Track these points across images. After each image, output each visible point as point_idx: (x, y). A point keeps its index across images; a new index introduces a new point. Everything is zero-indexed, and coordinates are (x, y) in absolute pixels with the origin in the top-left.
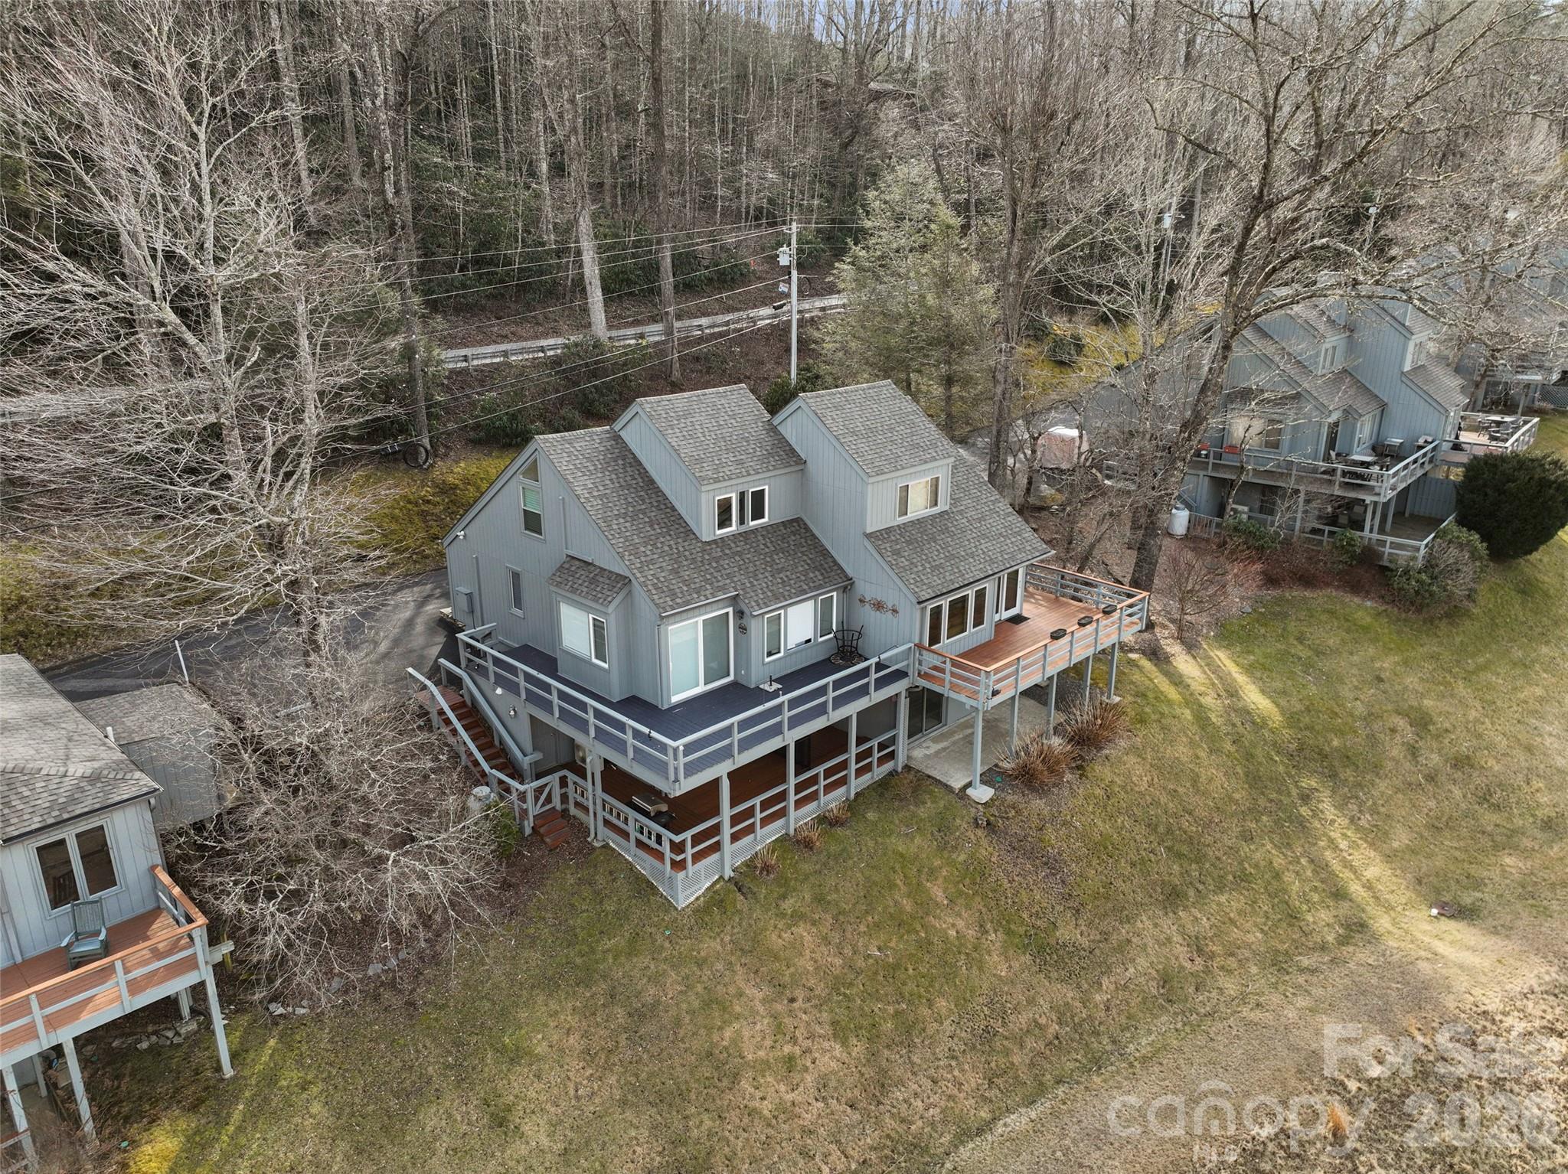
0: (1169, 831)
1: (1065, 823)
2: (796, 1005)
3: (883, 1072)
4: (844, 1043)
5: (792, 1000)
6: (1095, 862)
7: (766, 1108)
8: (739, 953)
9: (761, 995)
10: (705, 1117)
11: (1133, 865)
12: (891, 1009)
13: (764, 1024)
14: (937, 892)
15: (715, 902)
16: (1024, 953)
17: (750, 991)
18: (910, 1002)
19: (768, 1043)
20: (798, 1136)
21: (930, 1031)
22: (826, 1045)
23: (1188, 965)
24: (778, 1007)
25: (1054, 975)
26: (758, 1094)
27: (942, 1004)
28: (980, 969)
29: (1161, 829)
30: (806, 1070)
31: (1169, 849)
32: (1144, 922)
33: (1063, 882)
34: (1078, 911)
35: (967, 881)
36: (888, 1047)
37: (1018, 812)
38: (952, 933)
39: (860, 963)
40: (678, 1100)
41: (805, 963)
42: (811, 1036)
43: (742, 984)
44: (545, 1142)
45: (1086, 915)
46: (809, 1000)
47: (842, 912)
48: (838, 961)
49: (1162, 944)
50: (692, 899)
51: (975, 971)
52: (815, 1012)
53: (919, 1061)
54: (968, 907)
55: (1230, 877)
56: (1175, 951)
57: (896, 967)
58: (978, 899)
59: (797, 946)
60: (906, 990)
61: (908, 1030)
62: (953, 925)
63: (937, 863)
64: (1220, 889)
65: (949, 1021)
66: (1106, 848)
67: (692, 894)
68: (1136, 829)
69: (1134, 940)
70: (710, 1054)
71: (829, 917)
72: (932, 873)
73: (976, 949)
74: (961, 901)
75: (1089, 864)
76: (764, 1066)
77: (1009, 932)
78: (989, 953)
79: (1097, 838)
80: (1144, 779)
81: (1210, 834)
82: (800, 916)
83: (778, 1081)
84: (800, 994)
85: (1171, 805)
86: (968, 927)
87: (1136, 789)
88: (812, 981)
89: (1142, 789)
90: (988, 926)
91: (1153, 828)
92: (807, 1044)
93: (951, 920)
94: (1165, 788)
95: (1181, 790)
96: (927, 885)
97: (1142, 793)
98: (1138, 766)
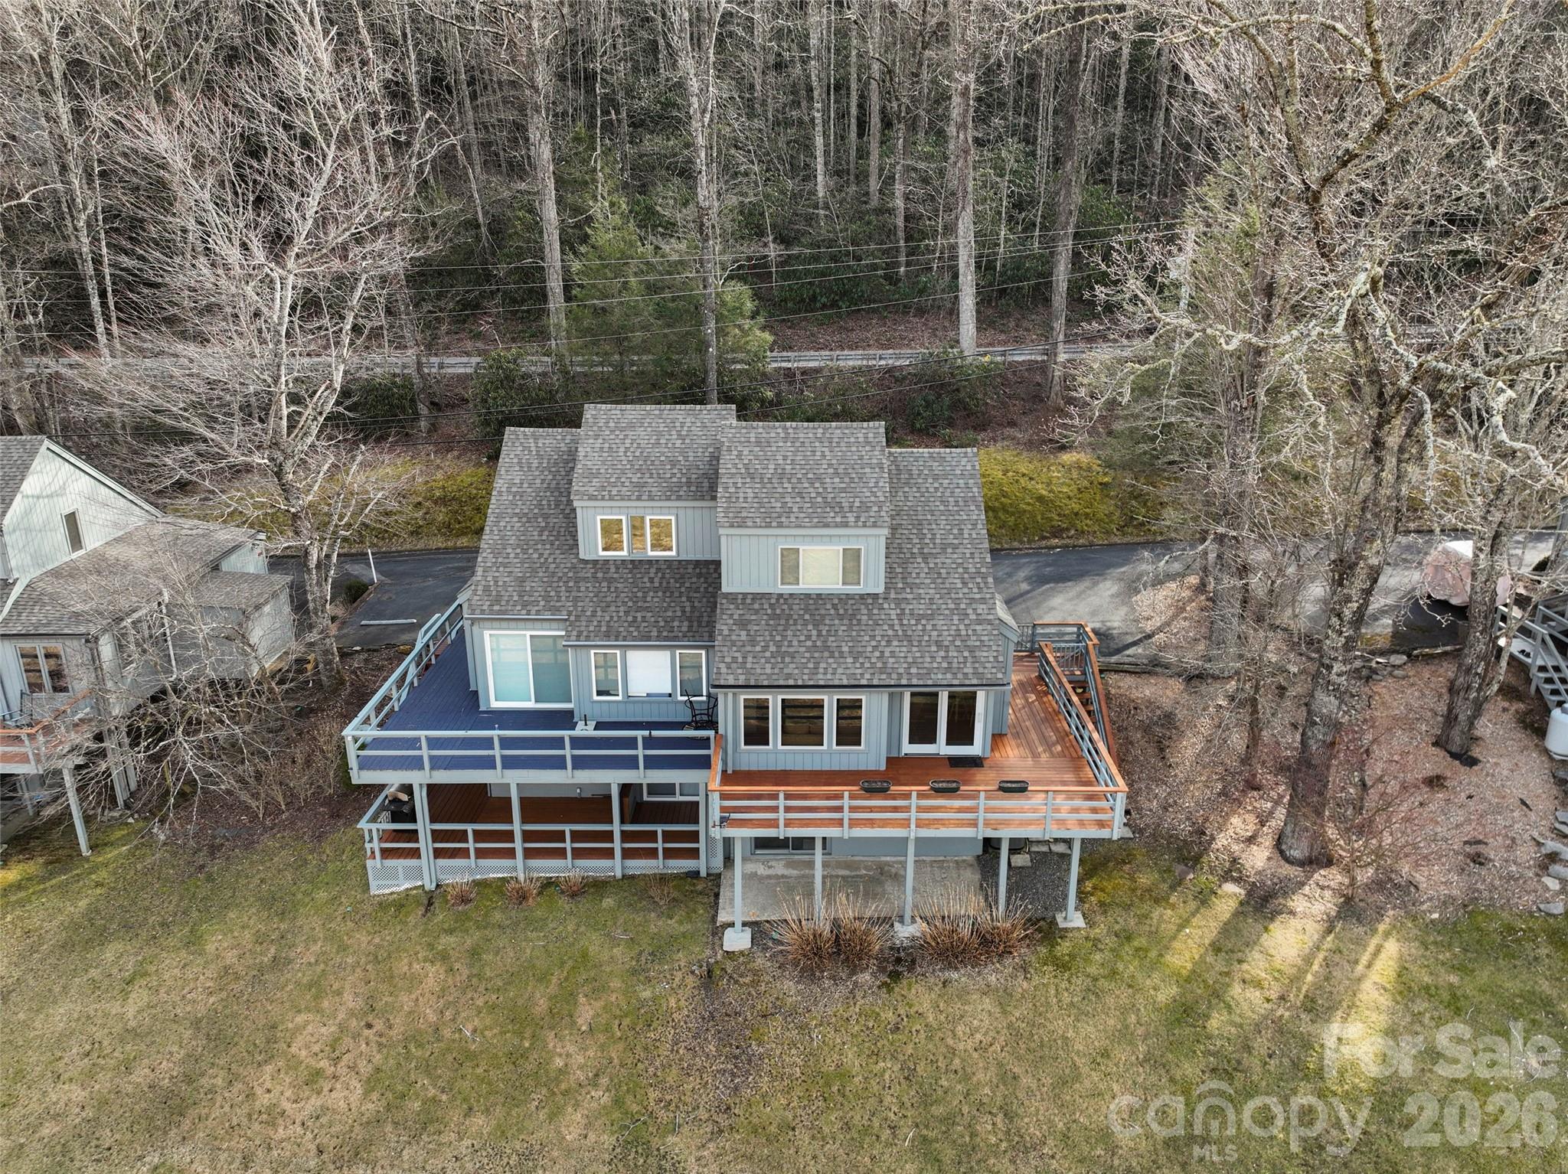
0: (949, 1120)
1: (803, 1028)
2: (366, 1032)
3: (369, 1143)
4: (366, 1093)
5: (369, 1026)
6: (799, 1091)
7: (263, 1100)
8: (371, 958)
9: (351, 1005)
10: (222, 1073)
11: (847, 1127)
12: (432, 1092)
13: (329, 1030)
14: (586, 1013)
15: (400, 904)
16: (612, 1133)
17: (348, 997)
18: (453, 1099)
19: (316, 1048)
20: (258, 1142)
21: (443, 1138)
22: (354, 1083)
24: (354, 1023)
26: (268, 1085)
27: (479, 1121)
28: (552, 1117)
29: (938, 1110)
30: (319, 1093)
31: (924, 1139)
33: (736, 1089)
34: (721, 1131)
35: (626, 1022)
36: (396, 1124)
37: (755, 983)
38: (559, 1062)
39: (447, 1033)
40: (222, 1047)
41: (406, 1001)
42: (352, 1068)
43: (347, 986)
44: (130, 1015)
45: (725, 1142)
46: (381, 1036)
47: (480, 976)
48: (432, 1017)
50: (387, 891)
51: (542, 1115)
52: (375, 1049)
53: (405, 1158)
54: (602, 1047)
57: (471, 1056)
58: (621, 1046)
59: (415, 981)
60: (461, 1084)
61: (428, 1122)
62: (568, 1055)
63: (616, 983)
65: (470, 1142)
66: (828, 1085)
67: (389, 886)
68: (896, 1089)
70: (274, 1027)
71: (466, 972)
72: (598, 990)
73: (565, 1093)
74: (602, 1038)
76: (294, 1065)
77: (618, 1102)
78: (576, 1106)
79: (829, 1067)
80: (978, 1036)
81: (1013, 1161)
82: (444, 957)
83: (292, 1085)
84: (379, 1025)
85: (987, 1091)
86: (581, 1067)
87: (950, 1041)
88: (397, 1021)
89: (961, 1046)
90: (604, 1081)
91: (926, 1101)
92: (341, 1069)
93: (571, 1049)
94: (1000, 1065)
95: (1026, 1081)
96: (582, 999)
97: (953, 1051)
98: (985, 1016)
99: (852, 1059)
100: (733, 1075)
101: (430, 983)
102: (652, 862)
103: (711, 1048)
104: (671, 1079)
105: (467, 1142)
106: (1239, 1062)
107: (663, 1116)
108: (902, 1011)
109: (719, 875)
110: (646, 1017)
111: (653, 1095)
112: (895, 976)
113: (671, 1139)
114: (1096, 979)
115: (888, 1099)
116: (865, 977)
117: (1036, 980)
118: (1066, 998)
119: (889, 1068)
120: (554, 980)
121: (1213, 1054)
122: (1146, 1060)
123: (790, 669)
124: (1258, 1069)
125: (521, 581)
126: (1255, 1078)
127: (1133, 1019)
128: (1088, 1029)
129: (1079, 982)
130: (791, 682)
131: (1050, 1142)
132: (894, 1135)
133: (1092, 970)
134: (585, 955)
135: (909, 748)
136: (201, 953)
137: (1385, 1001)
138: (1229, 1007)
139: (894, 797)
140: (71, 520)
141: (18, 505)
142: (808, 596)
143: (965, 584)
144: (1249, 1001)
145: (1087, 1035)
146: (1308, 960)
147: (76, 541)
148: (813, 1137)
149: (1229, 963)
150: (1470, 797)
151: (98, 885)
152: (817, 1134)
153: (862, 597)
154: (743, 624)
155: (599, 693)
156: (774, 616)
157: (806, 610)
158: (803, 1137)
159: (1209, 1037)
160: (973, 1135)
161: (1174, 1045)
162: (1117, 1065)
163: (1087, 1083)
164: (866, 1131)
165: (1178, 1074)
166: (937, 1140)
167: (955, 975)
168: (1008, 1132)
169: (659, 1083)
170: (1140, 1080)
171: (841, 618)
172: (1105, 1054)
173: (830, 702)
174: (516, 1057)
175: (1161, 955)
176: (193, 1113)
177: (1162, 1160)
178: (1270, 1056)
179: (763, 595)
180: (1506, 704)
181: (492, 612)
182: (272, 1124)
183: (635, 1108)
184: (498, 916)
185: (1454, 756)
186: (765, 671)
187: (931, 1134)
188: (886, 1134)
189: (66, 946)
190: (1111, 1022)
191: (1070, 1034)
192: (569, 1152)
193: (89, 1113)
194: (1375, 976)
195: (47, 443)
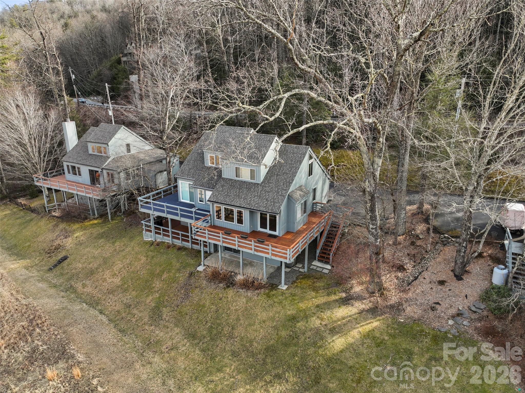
0: (219, 325)
2: (127, 268)
3: (115, 291)
4: (120, 281)
6: (193, 307)
8: (136, 253)
9: (128, 262)
10: (102, 269)
11: (198, 318)
12: (130, 284)
13: (121, 266)
14: (165, 276)
15: (147, 243)
16: (155, 304)
17: (128, 260)
18: (133, 287)
19: (118, 269)
20: (100, 284)
21: (127, 294)
22: (120, 278)
23: (164, 347)
24: (126, 266)
25: (150, 313)
26: (107, 274)
27: (134, 293)
28: (147, 296)
29: (218, 321)
30: (113, 278)
31: (211, 327)
32: (177, 330)
33: (182, 302)
34: (174, 310)
35: (170, 280)
36: (121, 288)
38: (154, 285)
39: (139, 272)
40: (105, 264)
41: (136, 264)
42: (121, 275)
43: (129, 258)
44: (96, 253)
45: (173, 313)
46: (129, 270)
47: (151, 262)
48: (138, 268)
49: (170, 338)
51: (145, 295)
52: (126, 272)
53: (119, 296)
54: (164, 285)
55: (210, 353)
56: (169, 342)
57: (140, 279)
59: (140, 260)
60: (135, 284)
61: (126, 290)
62: (156, 284)
63: (173, 271)
64: (203, 351)
66: (199, 307)
68: (212, 313)
69: (169, 329)
70: (114, 263)
71: (149, 261)
72: (169, 272)
73: (152, 292)
74: (164, 282)
75: (191, 306)
76: (113, 271)
77: (159, 297)
78: (152, 296)
79: (201, 303)
80: (237, 307)
81: (227, 339)
82: (147, 256)
83: (110, 275)
84: (129, 268)
85: (231, 321)
86: (157, 288)
87: (230, 306)
88: (133, 268)
89: (232, 308)
90: (160, 292)
91: (217, 318)
92: (119, 275)
93: (158, 283)
94: (238, 316)
95: (242, 322)
96: (165, 273)
97: (229, 308)
98: (242, 303)
99: (207, 303)
100: (183, 299)
101: (142, 262)
102: (197, 246)
103: (182, 292)
104: (171, 296)
105: (130, 296)
106: (298, 336)
107: (166, 303)
108: (224, 295)
109: (212, 254)
110: (175, 280)
111: (167, 298)
112: (228, 287)
113: (164, 309)
114: (275, 302)
115: (209, 315)
116: (221, 285)
117: (259, 298)
118: (264, 305)
119: (214, 307)
120: (162, 267)
121: (293, 332)
122: (274, 327)
123: (227, 200)
124: (302, 340)
125: (190, 169)
126: (300, 342)
127: (277, 315)
128: (264, 314)
129: (270, 302)
130: (225, 203)
131: (238, 338)
132: (206, 324)
133: (276, 300)
134: (171, 263)
135: (260, 229)
136: (114, 245)
137: (358, 336)
138: (307, 322)
139: (232, 237)
140: (128, 145)
141: (113, 139)
142: (242, 181)
143: (283, 184)
144: (315, 322)
145: (264, 315)
146: (343, 318)
147: (129, 150)
148: (190, 318)
149: (318, 311)
150: (450, 290)
151: (108, 227)
152: (191, 318)
153: (255, 184)
154: (222, 186)
155: (200, 201)
156: (231, 185)
157: (239, 185)
158: (188, 317)
159: (295, 327)
160: (222, 330)
161: (284, 326)
162: (265, 326)
163: (255, 327)
164: (201, 321)
165: (280, 333)
166: (214, 328)
167: (241, 290)
168: (230, 332)
169: (168, 296)
170: (269, 331)
171: (247, 188)
172: (264, 322)
173: (235, 210)
174: (147, 281)
175: (298, 303)
176: (93, 275)
177: (262, 352)
178: (309, 338)
179: (231, 180)
180: (491, 264)
181: (180, 176)
182: (103, 282)
183: (162, 300)
184: (162, 250)
185: (456, 276)
186: (221, 199)
187: (214, 326)
188: (204, 323)
189: (95, 238)
190: (271, 314)
191: (259, 314)
192: (145, 305)
193: (80, 270)
194: (360, 329)
195: (123, 126)
